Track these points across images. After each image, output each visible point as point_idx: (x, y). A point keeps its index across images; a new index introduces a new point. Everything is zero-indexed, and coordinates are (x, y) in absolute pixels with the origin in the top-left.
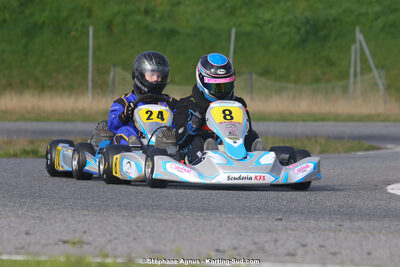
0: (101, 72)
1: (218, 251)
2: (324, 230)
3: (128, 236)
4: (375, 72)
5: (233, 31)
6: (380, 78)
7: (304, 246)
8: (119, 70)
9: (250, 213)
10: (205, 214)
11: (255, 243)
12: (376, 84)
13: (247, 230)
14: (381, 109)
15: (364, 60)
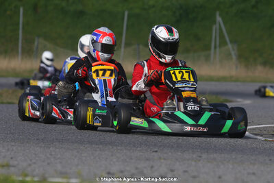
0: (29, 42)
1: (109, 173)
2: (188, 160)
3: (44, 161)
4: (230, 46)
5: (126, 13)
6: (234, 50)
7: (172, 171)
8: (41, 40)
9: (134, 146)
10: (101, 146)
11: (137, 168)
12: (230, 54)
13: (132, 159)
14: (233, 72)
15: (222, 37)
